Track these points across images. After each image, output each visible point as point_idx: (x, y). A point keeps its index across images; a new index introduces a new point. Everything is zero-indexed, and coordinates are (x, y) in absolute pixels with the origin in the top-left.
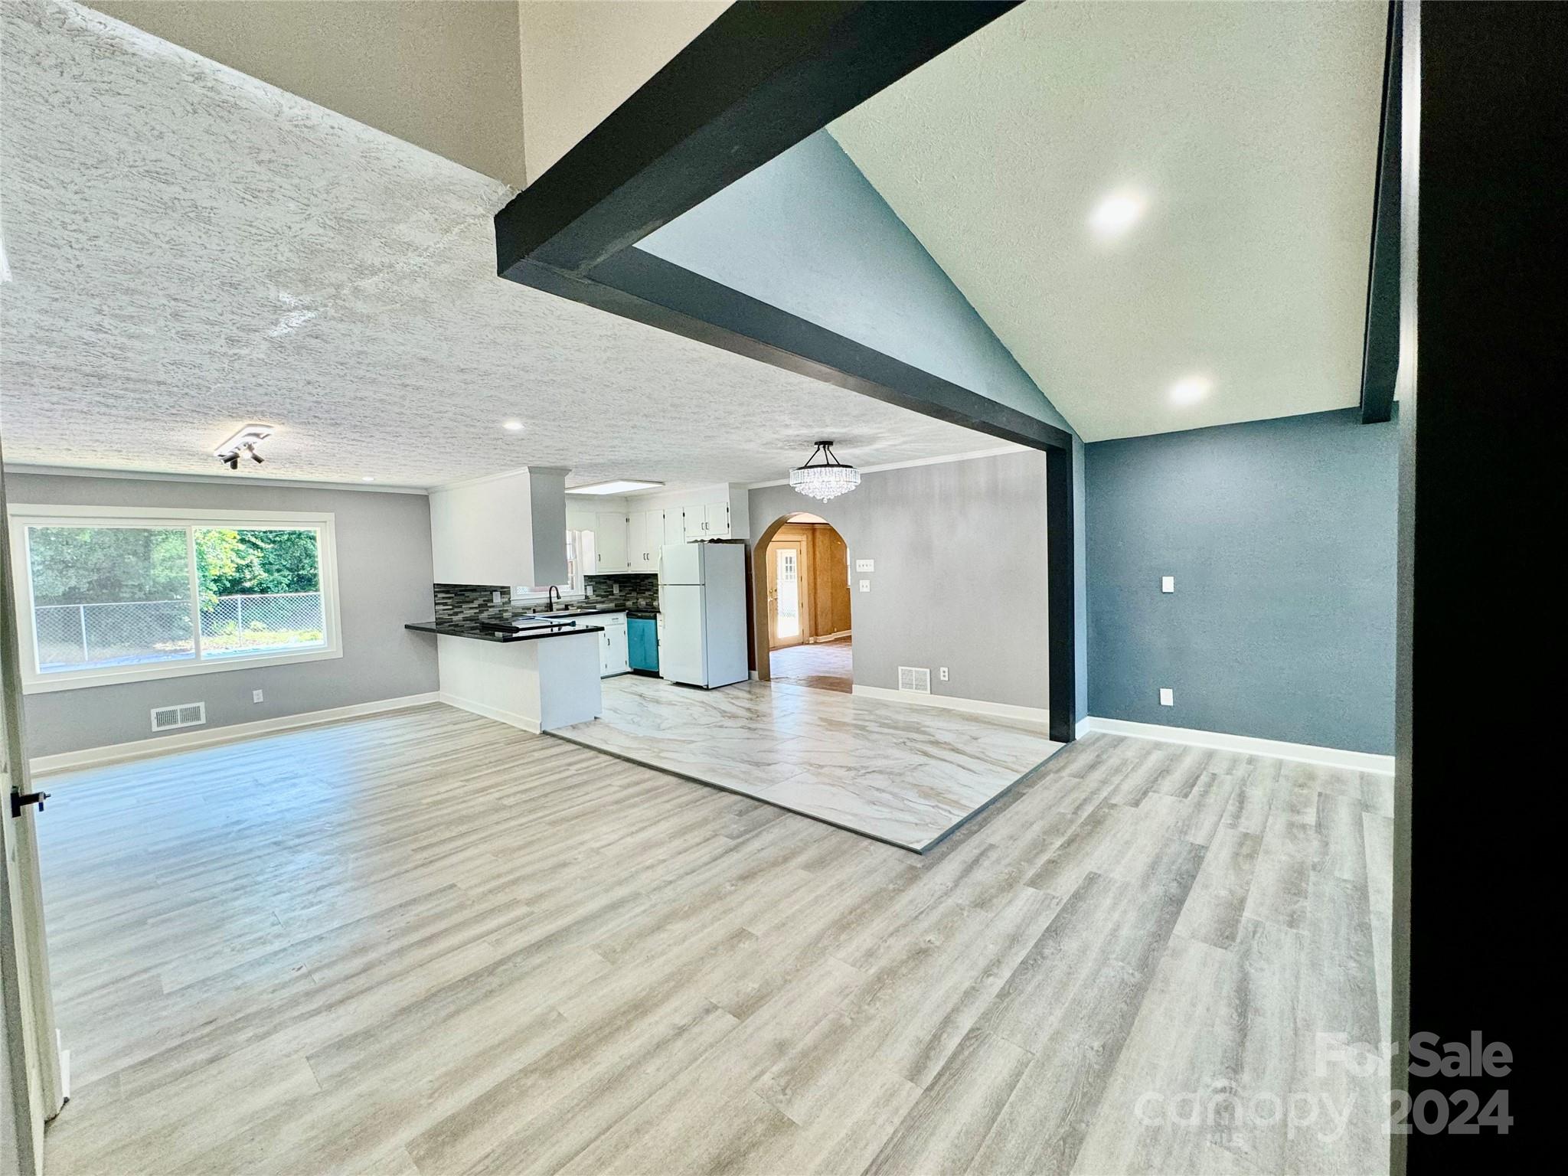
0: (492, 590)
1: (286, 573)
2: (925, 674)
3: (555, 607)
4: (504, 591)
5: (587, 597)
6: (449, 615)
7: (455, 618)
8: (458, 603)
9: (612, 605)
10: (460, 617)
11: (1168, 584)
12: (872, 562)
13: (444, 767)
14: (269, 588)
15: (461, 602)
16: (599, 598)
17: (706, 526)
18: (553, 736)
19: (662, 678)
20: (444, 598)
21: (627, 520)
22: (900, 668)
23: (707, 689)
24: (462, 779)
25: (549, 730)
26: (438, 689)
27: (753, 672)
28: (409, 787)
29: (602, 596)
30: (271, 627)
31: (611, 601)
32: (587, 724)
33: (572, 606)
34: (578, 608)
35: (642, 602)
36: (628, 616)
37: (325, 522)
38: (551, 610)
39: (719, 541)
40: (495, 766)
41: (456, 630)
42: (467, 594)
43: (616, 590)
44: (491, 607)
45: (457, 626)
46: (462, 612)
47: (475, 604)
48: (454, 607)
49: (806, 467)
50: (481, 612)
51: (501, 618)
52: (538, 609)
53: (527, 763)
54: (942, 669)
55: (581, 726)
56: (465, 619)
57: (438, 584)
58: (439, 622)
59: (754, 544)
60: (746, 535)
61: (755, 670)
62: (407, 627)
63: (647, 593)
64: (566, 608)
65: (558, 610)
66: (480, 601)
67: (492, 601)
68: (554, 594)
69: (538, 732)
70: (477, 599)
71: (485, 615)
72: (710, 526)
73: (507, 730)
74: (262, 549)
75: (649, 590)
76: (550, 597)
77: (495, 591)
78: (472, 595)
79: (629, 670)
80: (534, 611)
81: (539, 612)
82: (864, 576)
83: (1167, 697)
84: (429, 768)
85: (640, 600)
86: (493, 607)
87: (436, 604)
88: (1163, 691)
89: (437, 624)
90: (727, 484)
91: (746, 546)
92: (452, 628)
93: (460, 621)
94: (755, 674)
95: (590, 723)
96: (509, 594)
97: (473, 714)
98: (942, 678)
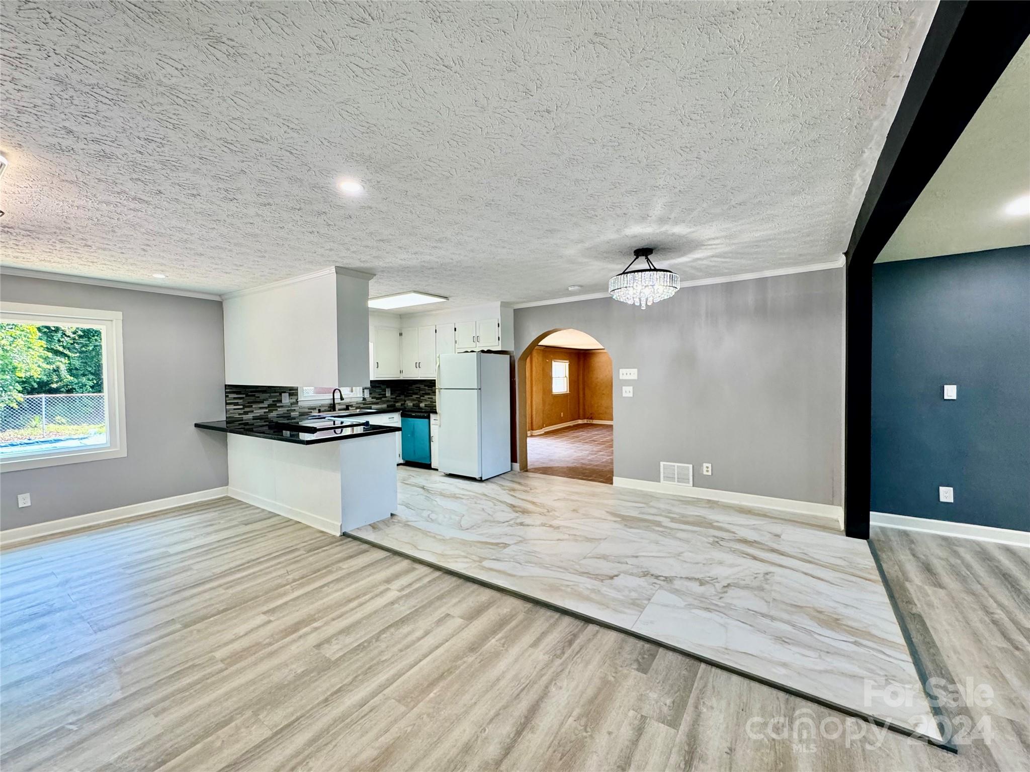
0: (280, 390)
1: (91, 377)
2: (688, 469)
3: (337, 407)
4: (293, 392)
5: (364, 399)
6: (240, 414)
7: (245, 417)
8: (249, 403)
9: (384, 406)
10: (250, 416)
11: (951, 392)
12: (635, 370)
13: (239, 588)
14: (75, 389)
15: (252, 402)
16: (374, 400)
17: (476, 339)
18: (355, 538)
19: (437, 470)
20: (235, 398)
21: (401, 334)
22: (662, 464)
23: (481, 480)
24: (265, 608)
25: (349, 530)
26: (227, 484)
27: (514, 464)
28: (199, 626)
29: (377, 399)
30: (72, 422)
31: (384, 402)
32: (385, 522)
33: (352, 406)
34: (357, 408)
35: (410, 404)
36: (403, 416)
37: (112, 321)
38: (334, 410)
39: (489, 352)
40: (302, 585)
41: (247, 429)
42: (257, 394)
43: (388, 394)
44: (279, 407)
45: (247, 424)
46: (253, 411)
47: (265, 404)
48: (245, 407)
49: (624, 273)
50: (271, 411)
51: (289, 417)
52: (322, 409)
53: (338, 580)
54: (705, 465)
55: (381, 526)
56: (255, 418)
57: (229, 385)
58: (229, 421)
59: (518, 355)
60: (510, 348)
61: (516, 462)
62: (197, 425)
63: (415, 396)
64: (347, 408)
65: (339, 410)
66: (270, 401)
67: (281, 401)
68: (337, 396)
69: (338, 534)
70: (267, 400)
71: (273, 414)
72: (481, 339)
73: (302, 532)
74: (69, 357)
75: (416, 394)
76: (334, 399)
77: (285, 392)
78: (262, 396)
79: (402, 461)
80: (320, 411)
81: (323, 412)
82: (627, 383)
83: (946, 494)
84: (221, 591)
85: (407, 402)
86: (282, 407)
87: (227, 404)
88: (942, 489)
89: (227, 424)
90: (500, 303)
91: (510, 357)
92: (243, 426)
93: (249, 420)
94: (517, 466)
95: (388, 520)
96: (297, 395)
97: (263, 510)
98: (705, 473)
